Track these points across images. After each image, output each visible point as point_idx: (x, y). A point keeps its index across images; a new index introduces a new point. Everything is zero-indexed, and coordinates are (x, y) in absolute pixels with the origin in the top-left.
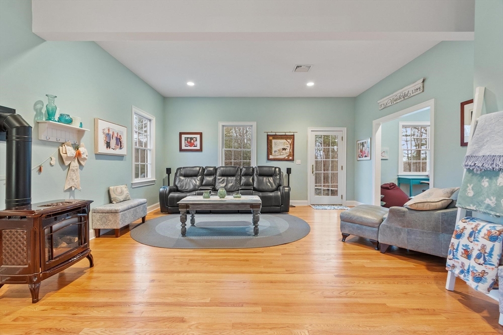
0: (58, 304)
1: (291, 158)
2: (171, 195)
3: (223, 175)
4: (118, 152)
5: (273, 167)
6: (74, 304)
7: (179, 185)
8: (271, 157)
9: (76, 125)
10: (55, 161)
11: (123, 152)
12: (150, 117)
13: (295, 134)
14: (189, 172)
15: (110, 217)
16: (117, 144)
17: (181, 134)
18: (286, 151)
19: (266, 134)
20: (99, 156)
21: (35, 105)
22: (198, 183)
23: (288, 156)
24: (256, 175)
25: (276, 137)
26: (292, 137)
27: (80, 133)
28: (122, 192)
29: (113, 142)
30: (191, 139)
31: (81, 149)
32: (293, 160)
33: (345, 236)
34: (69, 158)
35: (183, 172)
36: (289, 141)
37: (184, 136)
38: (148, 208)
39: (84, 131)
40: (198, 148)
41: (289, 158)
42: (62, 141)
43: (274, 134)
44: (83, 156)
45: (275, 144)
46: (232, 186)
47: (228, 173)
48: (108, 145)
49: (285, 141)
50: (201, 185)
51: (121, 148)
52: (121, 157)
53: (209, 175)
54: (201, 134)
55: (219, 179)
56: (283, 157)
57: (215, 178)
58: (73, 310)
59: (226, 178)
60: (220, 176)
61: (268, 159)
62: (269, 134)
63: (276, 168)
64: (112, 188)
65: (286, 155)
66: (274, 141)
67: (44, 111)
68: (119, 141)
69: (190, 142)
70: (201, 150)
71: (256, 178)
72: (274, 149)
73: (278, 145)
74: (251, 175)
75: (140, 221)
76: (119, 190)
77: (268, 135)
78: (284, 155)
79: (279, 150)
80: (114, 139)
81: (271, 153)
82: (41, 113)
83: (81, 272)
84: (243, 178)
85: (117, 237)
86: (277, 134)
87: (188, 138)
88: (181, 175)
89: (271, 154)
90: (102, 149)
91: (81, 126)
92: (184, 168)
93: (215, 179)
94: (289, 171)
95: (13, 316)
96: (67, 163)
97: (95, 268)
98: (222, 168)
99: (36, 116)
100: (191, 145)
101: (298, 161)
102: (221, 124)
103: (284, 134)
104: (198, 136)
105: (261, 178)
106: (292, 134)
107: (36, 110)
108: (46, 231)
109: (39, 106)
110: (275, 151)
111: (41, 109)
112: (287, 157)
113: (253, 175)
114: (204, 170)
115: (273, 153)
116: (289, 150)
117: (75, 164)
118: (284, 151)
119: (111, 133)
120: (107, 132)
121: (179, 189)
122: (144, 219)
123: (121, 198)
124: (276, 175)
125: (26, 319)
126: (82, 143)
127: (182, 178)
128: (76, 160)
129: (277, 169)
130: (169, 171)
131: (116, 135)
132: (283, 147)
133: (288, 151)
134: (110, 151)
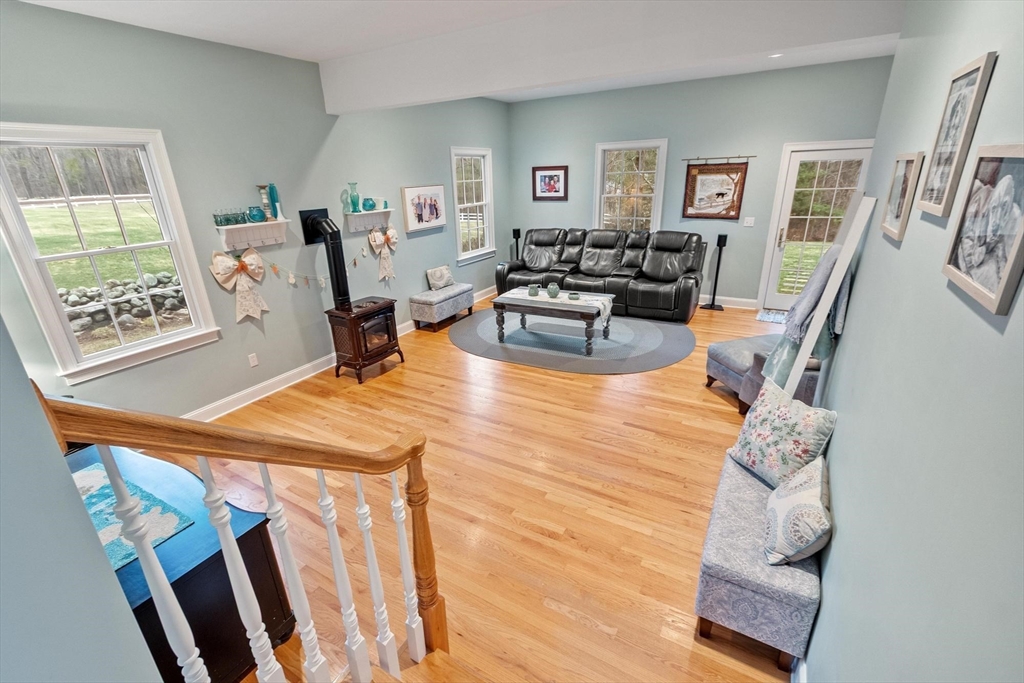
0: (373, 388)
1: (734, 214)
2: (511, 276)
3: (595, 246)
4: (435, 223)
5: (686, 233)
6: (383, 391)
7: (527, 259)
8: (690, 211)
9: (380, 208)
10: (366, 252)
11: (441, 221)
12: (483, 153)
13: (751, 161)
14: (544, 238)
15: (426, 309)
16: (432, 213)
17: (535, 170)
18: (726, 198)
19: (685, 164)
20: (411, 235)
21: (341, 196)
22: (555, 258)
23: (728, 210)
24: (651, 248)
25: (706, 169)
26: (742, 168)
27: (387, 215)
28: (441, 277)
29: (426, 213)
30: (551, 178)
31: (390, 233)
32: (736, 218)
33: (711, 380)
34: (378, 246)
35: (535, 237)
36: (733, 176)
37: (539, 174)
38: (475, 295)
39: (389, 212)
40: (561, 194)
41: (728, 212)
42: (370, 228)
43: (703, 162)
44: (393, 240)
45: (703, 184)
46: (605, 266)
47: (602, 242)
48: (420, 218)
49: (725, 177)
50: (560, 261)
51: (437, 218)
52: (439, 229)
53: (573, 244)
54: (565, 169)
55: (588, 252)
56: (716, 212)
57: (582, 250)
58: (381, 394)
59: (598, 251)
60: (589, 246)
61: (685, 216)
62: (692, 163)
63: (691, 235)
64: (429, 271)
65: (723, 207)
66: (700, 178)
67: (349, 201)
68: (434, 209)
69: (549, 183)
70: (565, 198)
71: (649, 252)
72: (700, 193)
73: (709, 186)
74: (642, 248)
75: (466, 312)
76: (438, 274)
77: (689, 166)
78: (720, 207)
79: (709, 197)
80: (427, 207)
81: (692, 202)
82: (347, 203)
83: (394, 365)
84: (627, 252)
85: (435, 331)
86: (710, 162)
87: (545, 177)
88: (531, 243)
89: (692, 206)
90: (414, 225)
91: (386, 207)
92: (536, 230)
93: (581, 252)
94: (722, 241)
95: (347, 390)
96: (377, 252)
97: (405, 364)
98: (595, 233)
99: (344, 208)
100: (552, 188)
101: (747, 220)
102: (600, 147)
103: (725, 161)
104: (561, 173)
105: (658, 253)
106: (744, 160)
107: (342, 202)
108: (360, 329)
109: (344, 197)
110: (701, 199)
111: (347, 199)
112: (724, 212)
113: (646, 247)
114: (566, 234)
115: (696, 202)
116: (730, 197)
117: (386, 250)
118: (720, 199)
119: (422, 201)
120: (416, 201)
121: (528, 264)
122: (470, 309)
123: (441, 283)
124: (690, 251)
125: (354, 393)
126: (390, 225)
127: (533, 247)
128: (386, 246)
129: (695, 238)
130: (517, 233)
131: (429, 201)
132: (718, 191)
133: (728, 198)
134: (424, 225)
